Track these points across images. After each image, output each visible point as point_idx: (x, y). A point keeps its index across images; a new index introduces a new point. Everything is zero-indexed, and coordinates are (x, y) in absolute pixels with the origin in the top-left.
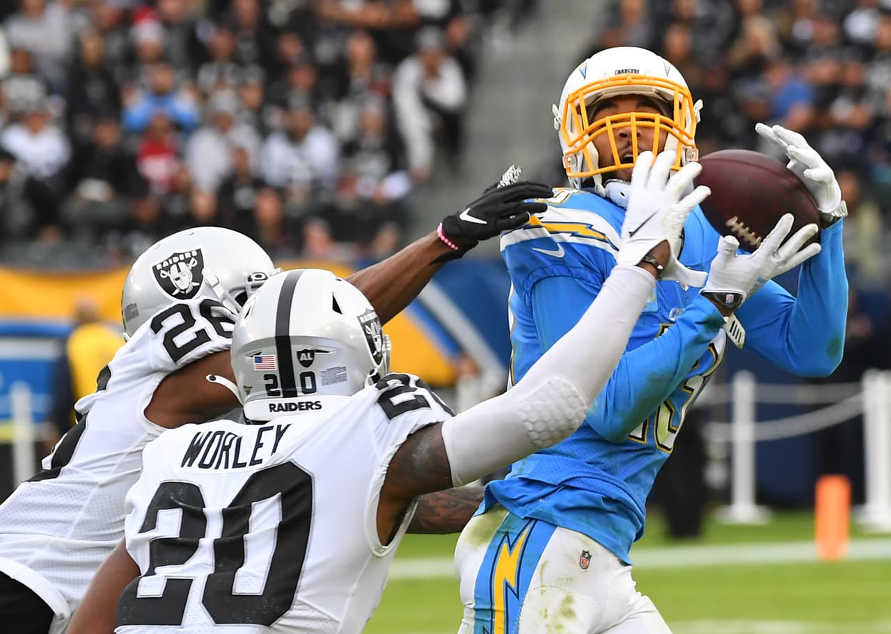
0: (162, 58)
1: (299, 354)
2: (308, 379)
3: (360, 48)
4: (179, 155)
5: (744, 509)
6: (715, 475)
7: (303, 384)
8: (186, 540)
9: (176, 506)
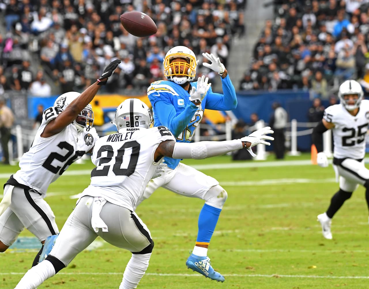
0: (156, 45)
1: (135, 117)
2: (137, 123)
3: (203, 43)
4: (160, 68)
5: (294, 152)
6: (287, 144)
7: (136, 124)
8: (109, 157)
9: (106, 150)
